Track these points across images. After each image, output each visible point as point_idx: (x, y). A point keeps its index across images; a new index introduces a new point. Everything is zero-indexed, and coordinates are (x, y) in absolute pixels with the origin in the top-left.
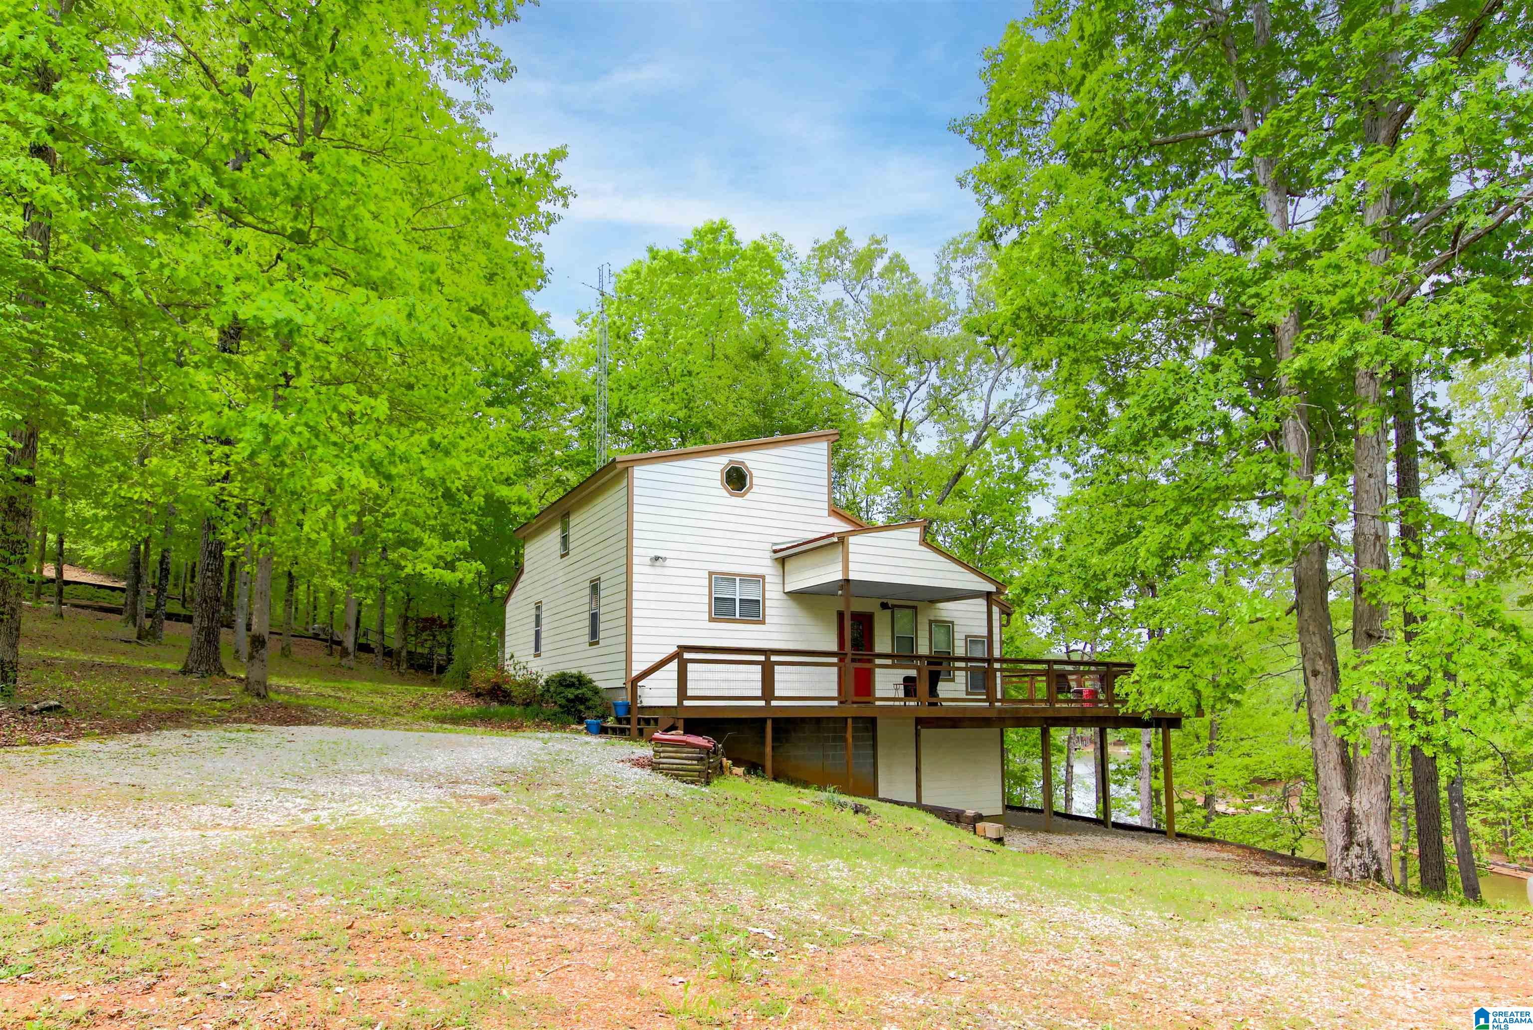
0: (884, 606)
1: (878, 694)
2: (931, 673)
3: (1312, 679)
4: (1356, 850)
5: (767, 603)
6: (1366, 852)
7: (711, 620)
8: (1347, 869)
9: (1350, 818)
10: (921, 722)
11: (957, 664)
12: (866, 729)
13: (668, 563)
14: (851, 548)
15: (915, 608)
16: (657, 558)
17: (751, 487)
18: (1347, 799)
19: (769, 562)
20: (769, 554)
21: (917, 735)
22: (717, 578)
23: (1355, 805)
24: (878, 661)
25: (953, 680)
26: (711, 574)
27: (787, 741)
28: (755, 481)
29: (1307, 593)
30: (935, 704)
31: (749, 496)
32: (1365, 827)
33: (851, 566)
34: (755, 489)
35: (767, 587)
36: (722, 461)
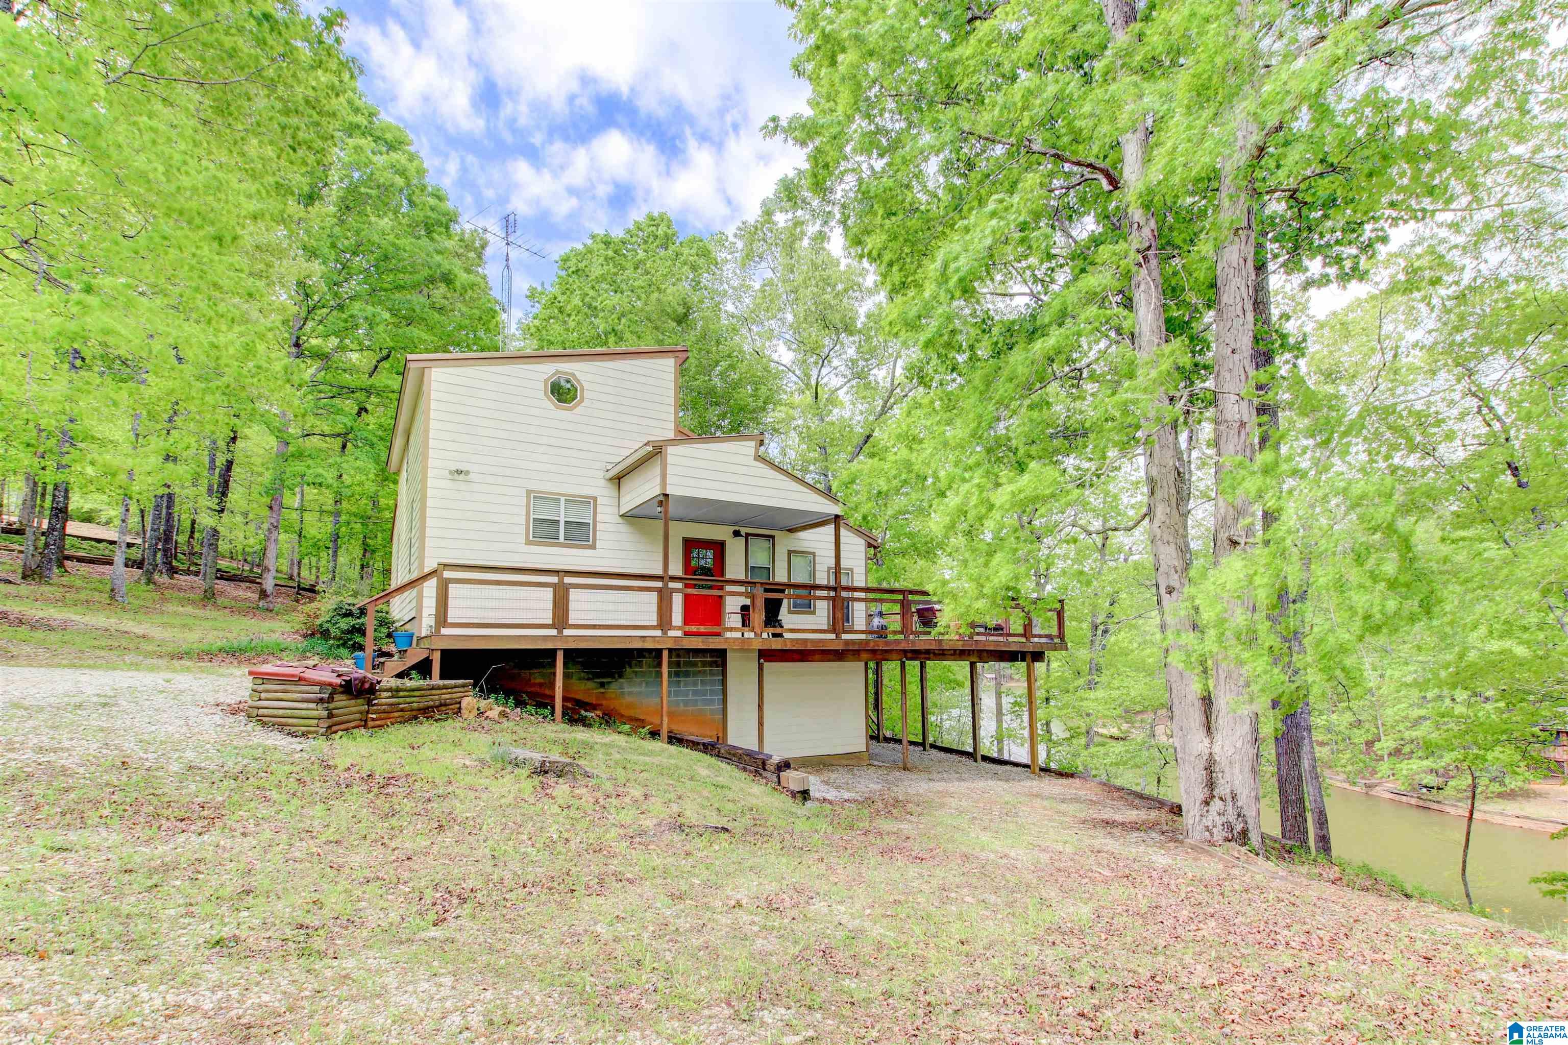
0: (737, 534)
1: (727, 625)
2: (767, 601)
3: (1166, 597)
4: (1217, 804)
5: (599, 527)
6: (1230, 808)
7: (528, 542)
8: (1207, 829)
9: (1210, 767)
10: (767, 655)
11: (819, 593)
12: (715, 663)
13: (471, 476)
14: (670, 459)
15: (773, 537)
16: (459, 472)
17: (582, 401)
18: (1206, 742)
19: (603, 483)
20: (601, 474)
21: (761, 668)
22: (536, 497)
23: (1216, 749)
24: (729, 588)
25: (814, 613)
26: (529, 492)
27: (621, 676)
28: (586, 394)
29: (1159, 494)
30: (780, 635)
31: (578, 410)
32: (1228, 776)
33: (669, 480)
34: (586, 403)
35: (599, 509)
36: (547, 370)
